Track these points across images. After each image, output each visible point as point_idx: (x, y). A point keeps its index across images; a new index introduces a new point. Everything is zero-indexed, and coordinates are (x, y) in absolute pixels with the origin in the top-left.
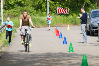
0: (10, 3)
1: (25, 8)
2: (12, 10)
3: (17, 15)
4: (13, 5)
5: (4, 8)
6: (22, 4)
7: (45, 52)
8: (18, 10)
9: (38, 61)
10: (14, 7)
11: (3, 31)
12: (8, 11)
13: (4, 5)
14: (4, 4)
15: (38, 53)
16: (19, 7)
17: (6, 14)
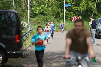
0: (35, 13)
1: (47, 17)
2: (37, 18)
3: (40, 22)
4: (37, 14)
5: (30, 16)
6: (45, 13)
7: (62, 51)
8: (42, 18)
9: (57, 58)
10: (38, 16)
11: (29, 34)
12: (34, 19)
13: (31, 15)
14: (30, 13)
15: (57, 51)
16: (42, 16)
17: (32, 21)
